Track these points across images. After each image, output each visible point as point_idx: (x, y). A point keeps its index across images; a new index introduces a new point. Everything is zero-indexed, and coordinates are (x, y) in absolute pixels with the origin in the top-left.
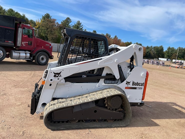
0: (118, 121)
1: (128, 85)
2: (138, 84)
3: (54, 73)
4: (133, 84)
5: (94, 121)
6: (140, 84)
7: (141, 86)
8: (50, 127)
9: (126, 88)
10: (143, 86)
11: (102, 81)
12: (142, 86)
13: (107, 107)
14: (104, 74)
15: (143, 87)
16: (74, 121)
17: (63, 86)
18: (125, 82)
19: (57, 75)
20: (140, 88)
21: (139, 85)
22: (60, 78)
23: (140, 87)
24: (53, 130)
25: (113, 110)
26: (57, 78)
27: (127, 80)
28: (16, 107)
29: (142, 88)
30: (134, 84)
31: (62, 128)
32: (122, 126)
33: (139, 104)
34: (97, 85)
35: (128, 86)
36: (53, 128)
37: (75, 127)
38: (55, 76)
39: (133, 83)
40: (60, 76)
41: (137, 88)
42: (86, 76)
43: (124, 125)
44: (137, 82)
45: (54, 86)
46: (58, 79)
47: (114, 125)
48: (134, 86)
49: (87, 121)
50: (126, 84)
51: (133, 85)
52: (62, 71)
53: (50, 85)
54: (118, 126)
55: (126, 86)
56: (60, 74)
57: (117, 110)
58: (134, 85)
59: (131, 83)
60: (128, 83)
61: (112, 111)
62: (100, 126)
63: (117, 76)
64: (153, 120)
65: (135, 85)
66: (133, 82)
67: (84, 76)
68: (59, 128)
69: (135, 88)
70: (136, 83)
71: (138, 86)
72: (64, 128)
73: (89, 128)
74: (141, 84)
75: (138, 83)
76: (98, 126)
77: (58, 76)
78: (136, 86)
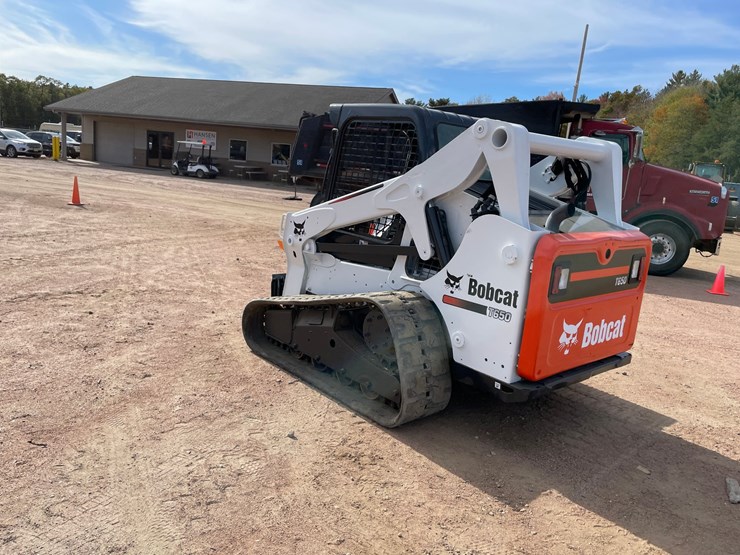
1: (454, 289)
2: (490, 292)
3: (295, 224)
4: (473, 290)
6: (500, 296)
7: (505, 303)
8: (249, 341)
9: (447, 300)
10: (515, 306)
11: (400, 263)
12: (509, 304)
14: (406, 239)
15: (515, 313)
18: (442, 275)
19: (298, 228)
20: (500, 314)
21: (496, 300)
22: (304, 238)
23: (501, 307)
26: (299, 237)
27: (453, 267)
29: (508, 316)
33: (498, 386)
34: (389, 275)
39: (471, 287)
40: (303, 233)
41: (488, 311)
43: (383, 423)
44: (489, 284)
45: (300, 256)
46: (301, 240)
48: (475, 299)
50: (447, 282)
51: (470, 293)
52: (307, 221)
53: (295, 255)
55: (447, 291)
56: (302, 226)
59: (464, 284)
60: (452, 280)
65: (479, 295)
67: (362, 242)
69: (481, 310)
70: (484, 287)
71: (492, 304)
74: (503, 297)
75: (492, 289)
77: (301, 231)
78: (483, 302)
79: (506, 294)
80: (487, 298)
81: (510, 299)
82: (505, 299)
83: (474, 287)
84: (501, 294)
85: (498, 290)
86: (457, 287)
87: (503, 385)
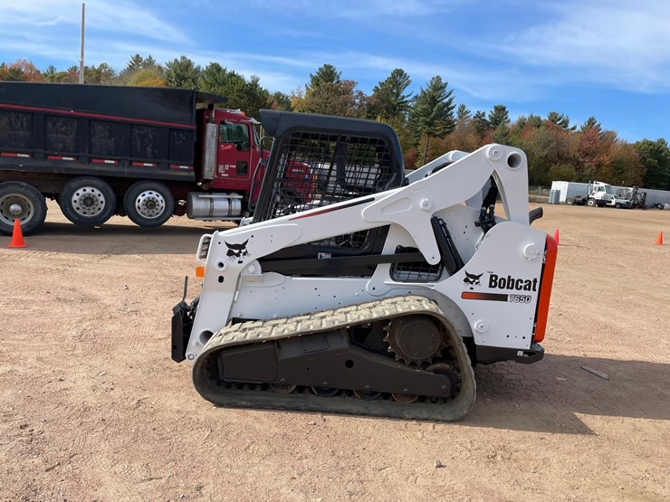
0: (433, 402)
1: (473, 286)
2: (510, 283)
3: (228, 245)
4: (493, 284)
5: (350, 396)
6: (520, 284)
7: (525, 289)
8: (209, 395)
9: (465, 295)
10: (534, 290)
11: (383, 271)
12: (529, 289)
13: (392, 356)
14: (389, 247)
15: (534, 295)
16: (285, 386)
17: (260, 285)
18: (461, 274)
19: (236, 250)
20: (520, 298)
21: (517, 288)
22: (246, 260)
23: (523, 292)
24: (219, 405)
25: (413, 364)
26: (238, 259)
27: (469, 267)
28: (151, 344)
29: (528, 298)
30: (496, 284)
31: (243, 403)
32: (439, 417)
33: (520, 354)
34: (367, 283)
35: (471, 288)
36: (219, 398)
37: (283, 404)
38: (230, 254)
39: (491, 281)
40: (245, 254)
41: (509, 298)
42: (329, 256)
43: (450, 418)
44: (509, 277)
45: (230, 281)
46: (240, 262)
47: (409, 413)
48: (497, 291)
49: (323, 391)
50: (466, 280)
51: (490, 286)
52: (250, 239)
53: (221, 279)
54: (426, 415)
55: (467, 288)
56: (243, 246)
57: (430, 368)
58: (495, 286)
59: (485, 280)
60: (471, 278)
61: (410, 369)
62: (362, 410)
63: (432, 255)
64: (578, 415)
65: (500, 287)
66: (492, 276)
67: (323, 254)
68: (234, 400)
69: (503, 298)
70: (505, 280)
71: (514, 291)
72: (249, 404)
73: (325, 411)
74: (523, 284)
75: (513, 280)
76: (354, 408)
77: (240, 252)
78: (505, 291)
79: (526, 282)
80: (508, 288)
81: (529, 285)
82: (525, 286)
83: (495, 281)
84: (522, 282)
85: (518, 281)
86: (477, 283)
87: (525, 352)
